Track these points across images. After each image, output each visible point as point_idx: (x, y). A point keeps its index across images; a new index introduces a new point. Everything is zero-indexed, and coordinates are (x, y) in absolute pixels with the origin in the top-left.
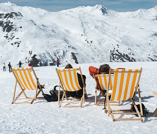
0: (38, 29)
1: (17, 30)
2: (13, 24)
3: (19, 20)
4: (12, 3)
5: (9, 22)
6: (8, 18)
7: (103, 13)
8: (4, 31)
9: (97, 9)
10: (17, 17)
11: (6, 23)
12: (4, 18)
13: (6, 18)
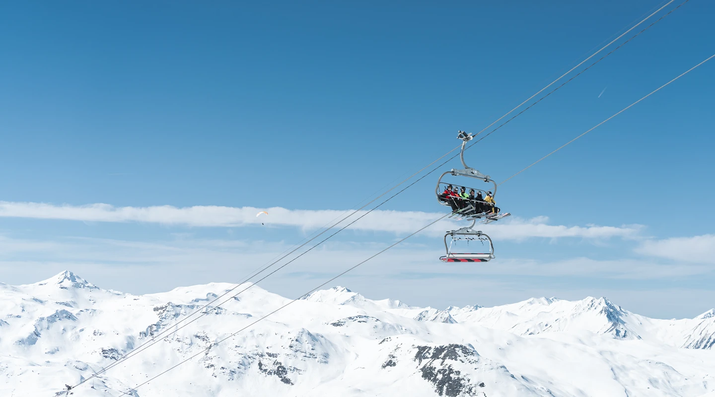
0: (523, 390)
1: (473, 390)
2: (461, 376)
3: (474, 365)
4: (349, 291)
5: (451, 371)
6: (444, 359)
7: (611, 324)
8: (441, 394)
9: (590, 311)
10: (469, 357)
11: (443, 374)
12: (431, 357)
13: (438, 358)
